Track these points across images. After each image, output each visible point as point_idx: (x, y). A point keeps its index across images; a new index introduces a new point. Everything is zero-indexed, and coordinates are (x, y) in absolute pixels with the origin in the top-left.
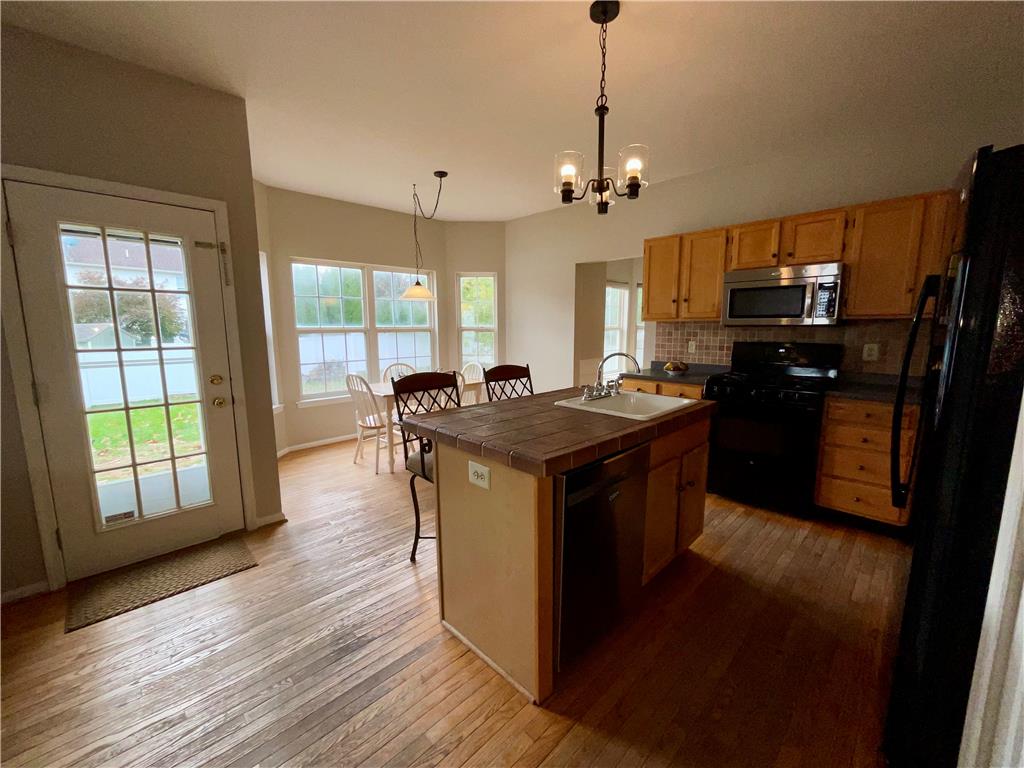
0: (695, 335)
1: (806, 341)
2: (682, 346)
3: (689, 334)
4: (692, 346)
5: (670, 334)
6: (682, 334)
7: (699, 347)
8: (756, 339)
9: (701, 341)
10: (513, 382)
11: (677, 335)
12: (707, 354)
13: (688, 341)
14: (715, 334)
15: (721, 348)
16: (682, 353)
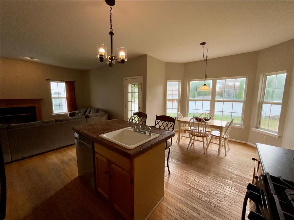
10: (167, 122)
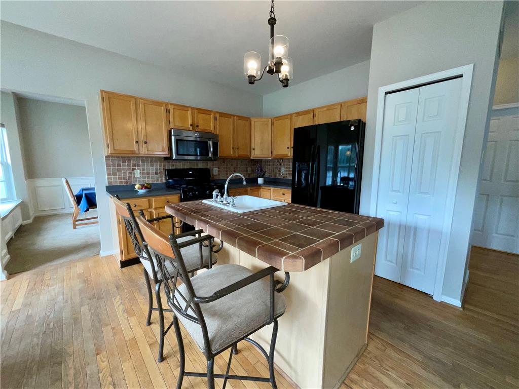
0: (139, 165)
1: (195, 167)
2: (130, 173)
3: (134, 165)
4: (137, 173)
5: (119, 165)
6: (129, 165)
7: (142, 173)
8: (174, 167)
9: (143, 170)
11: (125, 166)
12: (148, 177)
13: (134, 169)
14: (152, 165)
15: (157, 173)
16: (130, 178)
